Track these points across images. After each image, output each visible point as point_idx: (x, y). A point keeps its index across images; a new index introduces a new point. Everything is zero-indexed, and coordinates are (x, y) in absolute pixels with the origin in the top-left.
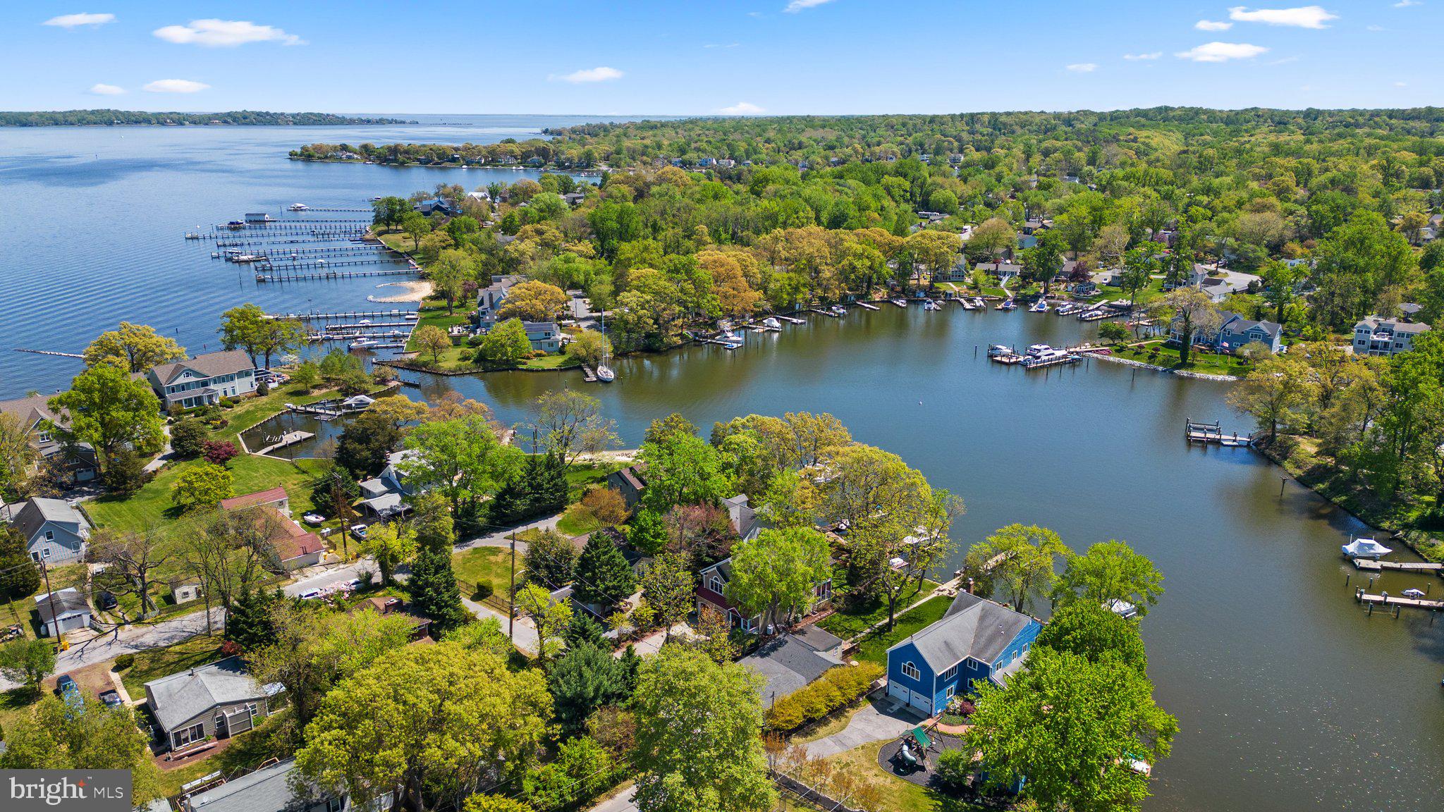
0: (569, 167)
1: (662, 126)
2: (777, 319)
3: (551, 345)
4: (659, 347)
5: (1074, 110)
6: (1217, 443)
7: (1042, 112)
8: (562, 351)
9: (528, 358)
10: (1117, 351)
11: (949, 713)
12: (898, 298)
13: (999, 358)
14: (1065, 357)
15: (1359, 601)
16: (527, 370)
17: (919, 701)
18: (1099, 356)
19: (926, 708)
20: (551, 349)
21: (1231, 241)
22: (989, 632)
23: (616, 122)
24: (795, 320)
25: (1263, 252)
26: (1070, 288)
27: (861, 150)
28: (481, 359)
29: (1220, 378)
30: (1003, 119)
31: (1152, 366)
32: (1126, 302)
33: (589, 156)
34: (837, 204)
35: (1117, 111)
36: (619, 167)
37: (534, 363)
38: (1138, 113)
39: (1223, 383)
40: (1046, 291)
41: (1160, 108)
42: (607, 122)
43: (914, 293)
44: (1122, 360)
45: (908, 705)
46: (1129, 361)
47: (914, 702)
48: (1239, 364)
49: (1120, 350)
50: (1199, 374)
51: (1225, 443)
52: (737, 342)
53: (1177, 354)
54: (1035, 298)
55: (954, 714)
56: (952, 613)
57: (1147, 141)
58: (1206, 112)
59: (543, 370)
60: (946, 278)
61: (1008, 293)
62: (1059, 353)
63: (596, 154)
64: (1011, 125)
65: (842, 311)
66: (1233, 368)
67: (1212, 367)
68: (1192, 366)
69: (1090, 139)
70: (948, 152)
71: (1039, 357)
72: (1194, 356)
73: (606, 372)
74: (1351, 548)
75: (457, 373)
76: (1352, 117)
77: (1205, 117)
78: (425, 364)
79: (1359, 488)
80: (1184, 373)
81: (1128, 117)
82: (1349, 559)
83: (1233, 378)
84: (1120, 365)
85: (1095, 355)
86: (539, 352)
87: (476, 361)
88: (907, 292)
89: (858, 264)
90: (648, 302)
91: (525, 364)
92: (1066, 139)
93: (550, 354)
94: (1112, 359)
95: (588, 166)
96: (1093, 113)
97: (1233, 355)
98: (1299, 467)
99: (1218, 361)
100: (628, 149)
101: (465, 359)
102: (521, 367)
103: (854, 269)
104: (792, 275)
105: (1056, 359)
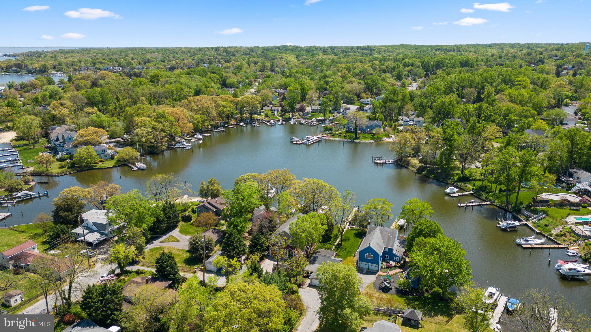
0: (34, 72)
1: (72, 52)
2: (201, 135)
3: (106, 156)
4: (156, 152)
5: (253, 46)
6: (385, 163)
7: (241, 47)
8: (112, 158)
9: (96, 163)
10: (332, 135)
11: (383, 269)
12: (240, 122)
13: (295, 142)
14: (316, 140)
15: (460, 207)
16: (99, 169)
17: (373, 267)
18: (327, 138)
19: (376, 269)
20: (106, 158)
21: (346, 94)
22: (386, 237)
23: (45, 50)
24: (206, 135)
25: (355, 98)
26: (300, 114)
27: (179, 62)
28: (72, 166)
29: (369, 141)
30: (229, 49)
31: (346, 140)
32: (322, 118)
33: (45, 66)
34: (197, 86)
35: (268, 47)
36: (62, 71)
37: (100, 165)
38: (276, 48)
39: (370, 143)
40: (293, 116)
41: (283, 46)
42: (40, 50)
43: (245, 120)
44: (335, 139)
45: (368, 269)
46: (338, 139)
47: (370, 268)
48: (372, 136)
49: (333, 135)
50: (363, 141)
51: (388, 163)
52: (189, 146)
53: (353, 135)
54: (290, 119)
55: (384, 268)
56: (369, 234)
57: (286, 58)
58: (299, 47)
59: (108, 168)
60: (255, 114)
61: (279, 118)
62: (315, 138)
63: (48, 66)
64: (233, 52)
65: (223, 129)
66: (371, 138)
67: (365, 138)
68: (359, 138)
69: (267, 57)
70: (214, 63)
71: (309, 141)
72: (359, 135)
73: (139, 165)
74: (448, 191)
75: (62, 174)
76: (346, 49)
77: (299, 49)
78: (43, 172)
79: (436, 172)
80: (357, 141)
81: (273, 49)
82: (448, 194)
83: (373, 141)
84: (334, 140)
85: (326, 138)
86: (101, 160)
87: (69, 168)
88: (243, 120)
89: (225, 110)
90: (150, 132)
91: (96, 166)
92: (258, 58)
93: (106, 160)
94: (331, 139)
95: (45, 71)
96: (260, 48)
97: (370, 133)
98: (414, 168)
99: (366, 135)
100: (65, 63)
101: (63, 167)
102: (95, 168)
103: (224, 112)
104: (201, 116)
105: (315, 140)
